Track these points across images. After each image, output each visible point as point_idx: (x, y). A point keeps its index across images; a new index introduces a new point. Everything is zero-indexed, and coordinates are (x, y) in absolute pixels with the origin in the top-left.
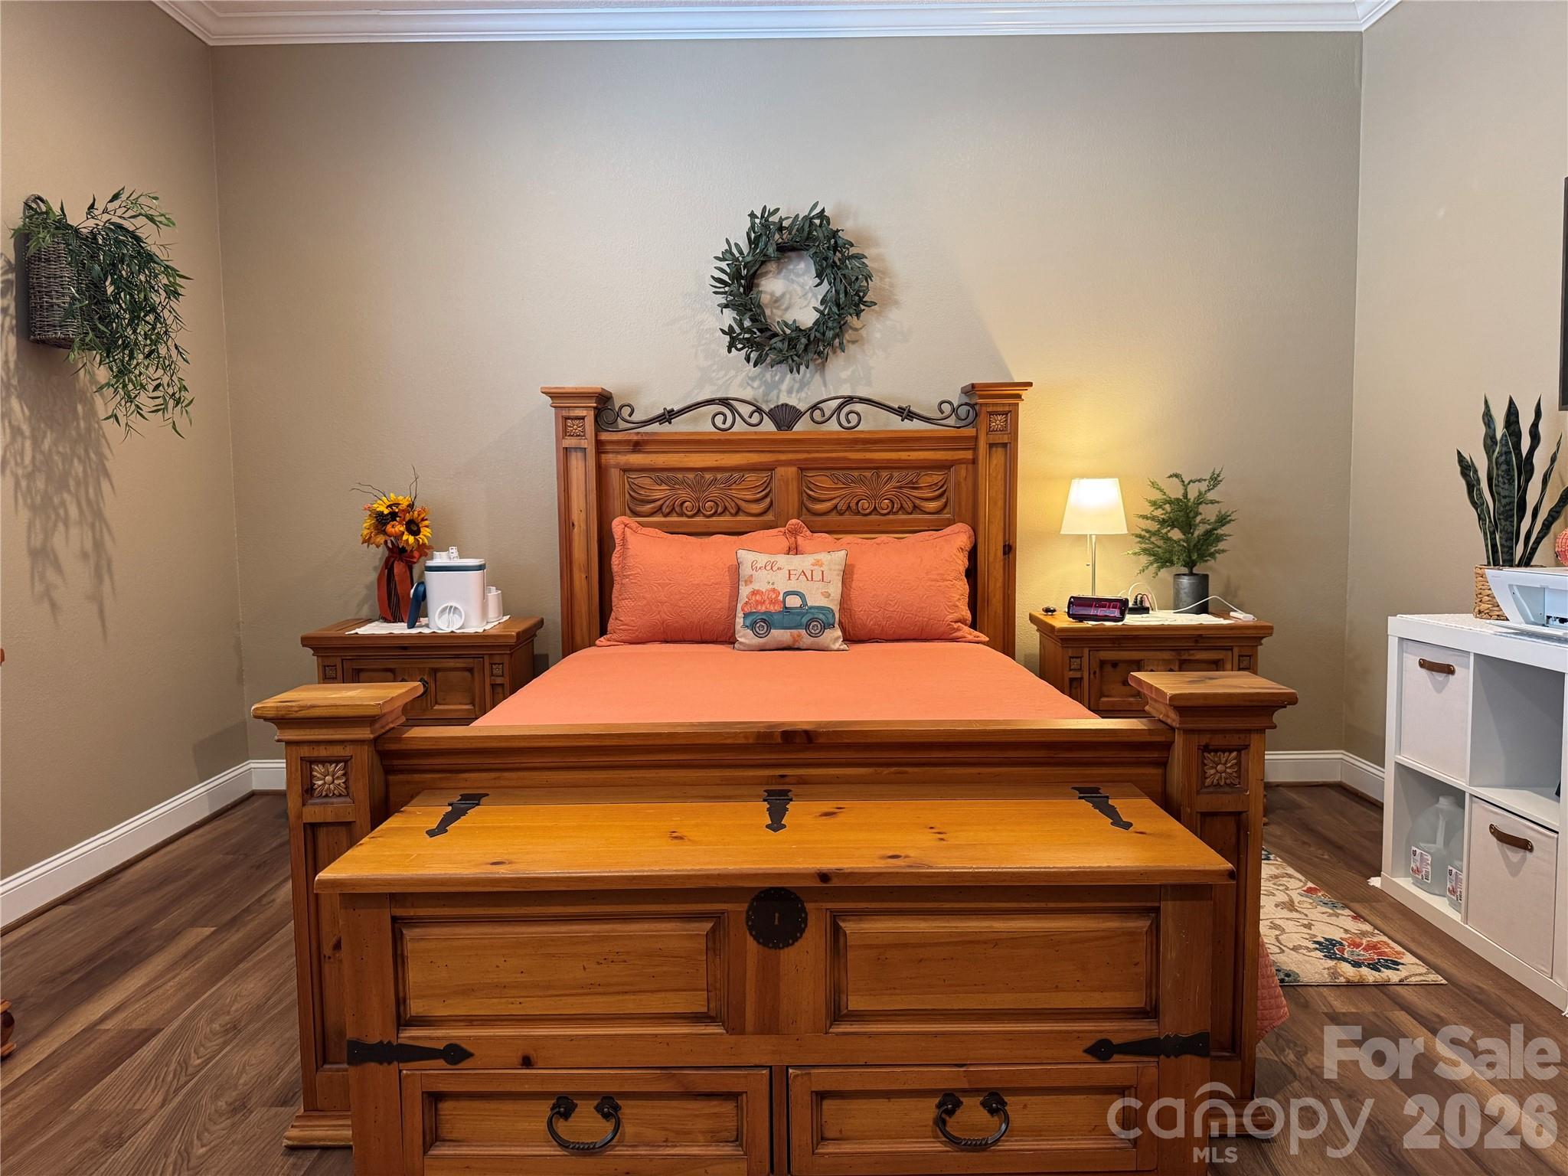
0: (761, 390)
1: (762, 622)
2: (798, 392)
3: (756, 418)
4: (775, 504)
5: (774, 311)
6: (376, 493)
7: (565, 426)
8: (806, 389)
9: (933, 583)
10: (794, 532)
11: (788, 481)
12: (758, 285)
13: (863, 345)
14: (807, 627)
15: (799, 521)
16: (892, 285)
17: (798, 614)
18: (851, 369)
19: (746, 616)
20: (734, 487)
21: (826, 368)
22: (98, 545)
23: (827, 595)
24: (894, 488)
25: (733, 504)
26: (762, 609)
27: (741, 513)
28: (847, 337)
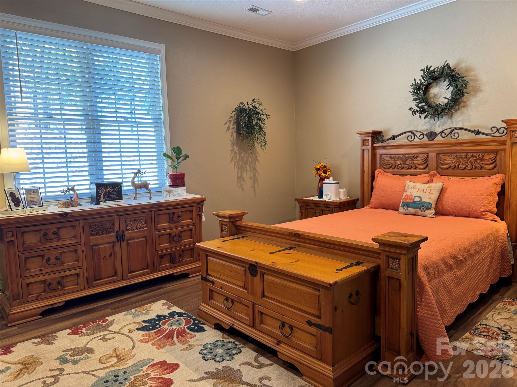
0: (429, 127)
1: (407, 205)
2: (442, 126)
3: (422, 136)
4: (429, 165)
5: (435, 99)
6: (319, 163)
7: (363, 142)
8: (445, 125)
9: (477, 196)
10: (433, 175)
11: (433, 157)
12: (429, 91)
13: (467, 107)
14: (420, 208)
15: (435, 172)
16: (480, 84)
17: (418, 204)
18: (462, 117)
19: (403, 203)
20: (415, 159)
21: (453, 117)
22: (254, 176)
23: (430, 198)
24: (473, 160)
25: (414, 165)
26: (407, 201)
27: (417, 168)
28: (461, 105)
